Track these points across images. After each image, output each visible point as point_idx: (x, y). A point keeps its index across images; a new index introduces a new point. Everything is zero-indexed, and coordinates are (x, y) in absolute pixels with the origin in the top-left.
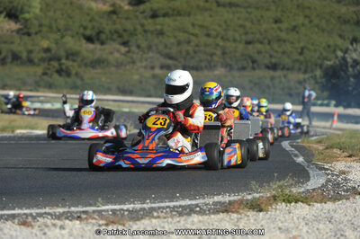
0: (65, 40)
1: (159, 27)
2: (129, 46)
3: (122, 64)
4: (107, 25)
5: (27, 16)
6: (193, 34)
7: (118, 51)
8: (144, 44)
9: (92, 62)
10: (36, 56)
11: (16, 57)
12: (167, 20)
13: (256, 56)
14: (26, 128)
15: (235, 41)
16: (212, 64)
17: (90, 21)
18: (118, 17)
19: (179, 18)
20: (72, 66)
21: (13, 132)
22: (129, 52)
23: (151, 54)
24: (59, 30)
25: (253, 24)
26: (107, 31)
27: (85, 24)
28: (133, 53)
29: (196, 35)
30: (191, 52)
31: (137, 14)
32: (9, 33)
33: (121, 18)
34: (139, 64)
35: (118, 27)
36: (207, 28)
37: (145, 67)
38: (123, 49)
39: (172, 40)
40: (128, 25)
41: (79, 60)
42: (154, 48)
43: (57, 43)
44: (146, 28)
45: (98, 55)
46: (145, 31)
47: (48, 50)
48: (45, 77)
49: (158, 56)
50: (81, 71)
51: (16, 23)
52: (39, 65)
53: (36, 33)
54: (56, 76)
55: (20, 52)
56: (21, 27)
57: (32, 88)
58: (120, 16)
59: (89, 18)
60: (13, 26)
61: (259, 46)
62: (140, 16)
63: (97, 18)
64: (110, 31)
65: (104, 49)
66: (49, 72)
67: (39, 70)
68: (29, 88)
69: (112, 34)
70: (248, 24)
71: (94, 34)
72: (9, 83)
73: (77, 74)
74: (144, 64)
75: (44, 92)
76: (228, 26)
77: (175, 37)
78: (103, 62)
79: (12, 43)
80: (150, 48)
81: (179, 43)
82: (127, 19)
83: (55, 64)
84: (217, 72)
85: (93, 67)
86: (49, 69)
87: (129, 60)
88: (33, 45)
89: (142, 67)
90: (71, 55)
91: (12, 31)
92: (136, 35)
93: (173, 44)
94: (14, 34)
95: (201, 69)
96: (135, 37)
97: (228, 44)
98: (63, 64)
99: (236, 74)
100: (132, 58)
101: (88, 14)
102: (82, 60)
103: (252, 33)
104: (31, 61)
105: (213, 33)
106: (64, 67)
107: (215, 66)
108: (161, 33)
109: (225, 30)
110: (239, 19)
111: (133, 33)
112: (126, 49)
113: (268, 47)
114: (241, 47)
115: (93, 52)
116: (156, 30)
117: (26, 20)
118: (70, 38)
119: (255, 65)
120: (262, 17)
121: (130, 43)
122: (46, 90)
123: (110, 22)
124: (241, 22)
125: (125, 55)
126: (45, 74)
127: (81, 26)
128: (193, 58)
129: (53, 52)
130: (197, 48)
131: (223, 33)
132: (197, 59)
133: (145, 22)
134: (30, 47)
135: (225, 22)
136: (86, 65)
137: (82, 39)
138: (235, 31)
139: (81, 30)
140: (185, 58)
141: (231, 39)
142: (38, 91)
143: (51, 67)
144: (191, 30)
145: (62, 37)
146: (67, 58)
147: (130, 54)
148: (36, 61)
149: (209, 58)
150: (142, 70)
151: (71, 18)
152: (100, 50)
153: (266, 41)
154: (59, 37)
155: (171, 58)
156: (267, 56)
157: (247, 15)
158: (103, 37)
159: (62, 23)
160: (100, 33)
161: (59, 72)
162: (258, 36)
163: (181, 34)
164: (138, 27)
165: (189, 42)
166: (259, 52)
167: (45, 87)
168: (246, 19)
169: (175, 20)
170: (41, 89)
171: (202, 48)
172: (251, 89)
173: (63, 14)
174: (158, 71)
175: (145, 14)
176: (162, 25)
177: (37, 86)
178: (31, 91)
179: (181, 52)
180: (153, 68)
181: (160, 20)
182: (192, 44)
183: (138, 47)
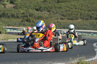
0: (29, 10)
1: (60, 6)
2: (50, 12)
3: (48, 18)
4: (43, 5)
5: (16, 2)
6: (71, 8)
7: (46, 14)
8: (55, 11)
9: (38, 17)
10: (20, 15)
11: (13, 16)
12: (62, 3)
13: (92, 15)
14: (12, 39)
15: (84, 10)
16: (77, 18)
17: (37, 4)
18: (46, 3)
19: (66, 3)
20: (31, 18)
21: (8, 40)
22: (50, 14)
23: (57, 15)
24: (27, 7)
25: (91, 5)
26: (43, 7)
27: (35, 5)
28: (51, 14)
29: (72, 9)
30: (70, 14)
31: (53, 1)
32: (11, 8)
33: (47, 3)
34: (53, 18)
35: (47, 6)
36: (75, 6)
37: (55, 19)
38: (48, 13)
39: (64, 10)
40: (50, 5)
41: (33, 17)
42: (58, 13)
43: (26, 11)
44: (56, 6)
45: (40, 15)
46: (55, 7)
47: (23, 13)
48: (22, 22)
49: (59, 15)
50: (34, 20)
51: (13, 5)
52: (20, 18)
53: (20, 8)
54: (26, 22)
55: (14, 14)
56: (15, 6)
57: (18, 26)
58: (47, 2)
59: (37, 3)
60: (12, 6)
61: (93, 12)
62: (54, 2)
63: (39, 3)
64: (44, 7)
65: (42, 13)
66: (24, 20)
67: (21, 20)
68: (17, 26)
69: (44, 8)
70: (89, 5)
71: (39, 8)
72: (10, 24)
73: (33, 21)
74: (55, 18)
75: (22, 27)
76: (82, 5)
77: (65, 9)
78: (41, 17)
79: (12, 11)
80: (57, 12)
81: (66, 11)
82: (49, 3)
83: (26, 18)
84: (78, 21)
85: (38, 19)
86: (23, 20)
87: (50, 16)
88: (19, 12)
89: (54, 19)
90: (31, 15)
91: (12, 7)
92: (52, 8)
93: (64, 11)
94: (13, 8)
95: (74, 19)
96: (52, 9)
97: (82, 11)
98: (28, 18)
99: (85, 21)
100: (51, 16)
101: (37, 2)
102: (35, 17)
103: (90, 8)
104: (18, 17)
105: (78, 8)
106: (28, 19)
107: (78, 18)
108: (60, 8)
109: (81, 7)
110: (86, 3)
111: (51, 8)
112: (49, 13)
113: (96, 12)
114: (86, 12)
115: (38, 14)
116: (59, 7)
117: (16, 4)
118: (31, 10)
119: (91, 18)
120: (94, 2)
121: (50, 11)
122: (23, 26)
123: (44, 5)
124: (87, 4)
125: (48, 15)
126: (22, 21)
127: (34, 5)
128: (70, 16)
129: (25, 14)
130: (72, 13)
131: (81, 8)
132: (72, 16)
133: (55, 4)
134: (17, 13)
135: (81, 4)
136: (36, 18)
137: (35, 10)
138: (84, 7)
139: (34, 7)
140: (68, 16)
141: (83, 9)
142: (20, 27)
143: (24, 19)
144: (70, 7)
145: (28, 9)
146: (30, 16)
147: (50, 15)
148: (20, 17)
149: (76, 16)
150: (54, 20)
151: (31, 3)
152: (41, 13)
153: (95, 10)
154: (27, 9)
155: (64, 16)
156: (95, 15)
157: (89, 2)
158: (41, 9)
159: (28, 4)
160: (40, 8)
161: (27, 21)
162: (92, 8)
163: (67, 8)
164: (53, 6)
165: (69, 11)
166: (93, 14)
167: (22, 25)
168: (88, 3)
169: (65, 4)
170: (21, 26)
171: (74, 13)
172: (90, 26)
173: (28, 2)
174: (59, 20)
175: (56, 2)
176: (61, 5)
177: (20, 25)
178: (18, 27)
179: (67, 14)
180: (58, 19)
181: (60, 3)
182: (71, 11)
183: (53, 12)
